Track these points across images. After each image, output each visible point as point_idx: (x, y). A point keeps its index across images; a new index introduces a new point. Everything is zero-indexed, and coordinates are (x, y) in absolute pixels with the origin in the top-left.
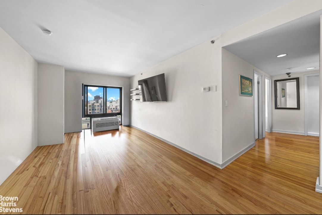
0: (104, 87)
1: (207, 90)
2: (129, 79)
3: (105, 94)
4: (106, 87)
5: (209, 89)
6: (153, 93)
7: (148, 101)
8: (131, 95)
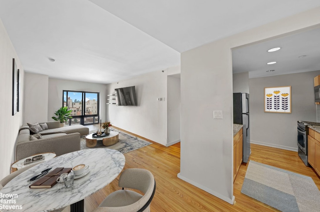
0: (83, 92)
1: (160, 100)
2: (106, 86)
3: (84, 97)
4: (85, 92)
5: (161, 99)
6: (127, 98)
7: (123, 105)
8: (108, 99)
